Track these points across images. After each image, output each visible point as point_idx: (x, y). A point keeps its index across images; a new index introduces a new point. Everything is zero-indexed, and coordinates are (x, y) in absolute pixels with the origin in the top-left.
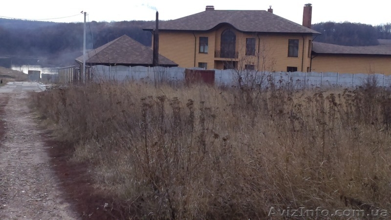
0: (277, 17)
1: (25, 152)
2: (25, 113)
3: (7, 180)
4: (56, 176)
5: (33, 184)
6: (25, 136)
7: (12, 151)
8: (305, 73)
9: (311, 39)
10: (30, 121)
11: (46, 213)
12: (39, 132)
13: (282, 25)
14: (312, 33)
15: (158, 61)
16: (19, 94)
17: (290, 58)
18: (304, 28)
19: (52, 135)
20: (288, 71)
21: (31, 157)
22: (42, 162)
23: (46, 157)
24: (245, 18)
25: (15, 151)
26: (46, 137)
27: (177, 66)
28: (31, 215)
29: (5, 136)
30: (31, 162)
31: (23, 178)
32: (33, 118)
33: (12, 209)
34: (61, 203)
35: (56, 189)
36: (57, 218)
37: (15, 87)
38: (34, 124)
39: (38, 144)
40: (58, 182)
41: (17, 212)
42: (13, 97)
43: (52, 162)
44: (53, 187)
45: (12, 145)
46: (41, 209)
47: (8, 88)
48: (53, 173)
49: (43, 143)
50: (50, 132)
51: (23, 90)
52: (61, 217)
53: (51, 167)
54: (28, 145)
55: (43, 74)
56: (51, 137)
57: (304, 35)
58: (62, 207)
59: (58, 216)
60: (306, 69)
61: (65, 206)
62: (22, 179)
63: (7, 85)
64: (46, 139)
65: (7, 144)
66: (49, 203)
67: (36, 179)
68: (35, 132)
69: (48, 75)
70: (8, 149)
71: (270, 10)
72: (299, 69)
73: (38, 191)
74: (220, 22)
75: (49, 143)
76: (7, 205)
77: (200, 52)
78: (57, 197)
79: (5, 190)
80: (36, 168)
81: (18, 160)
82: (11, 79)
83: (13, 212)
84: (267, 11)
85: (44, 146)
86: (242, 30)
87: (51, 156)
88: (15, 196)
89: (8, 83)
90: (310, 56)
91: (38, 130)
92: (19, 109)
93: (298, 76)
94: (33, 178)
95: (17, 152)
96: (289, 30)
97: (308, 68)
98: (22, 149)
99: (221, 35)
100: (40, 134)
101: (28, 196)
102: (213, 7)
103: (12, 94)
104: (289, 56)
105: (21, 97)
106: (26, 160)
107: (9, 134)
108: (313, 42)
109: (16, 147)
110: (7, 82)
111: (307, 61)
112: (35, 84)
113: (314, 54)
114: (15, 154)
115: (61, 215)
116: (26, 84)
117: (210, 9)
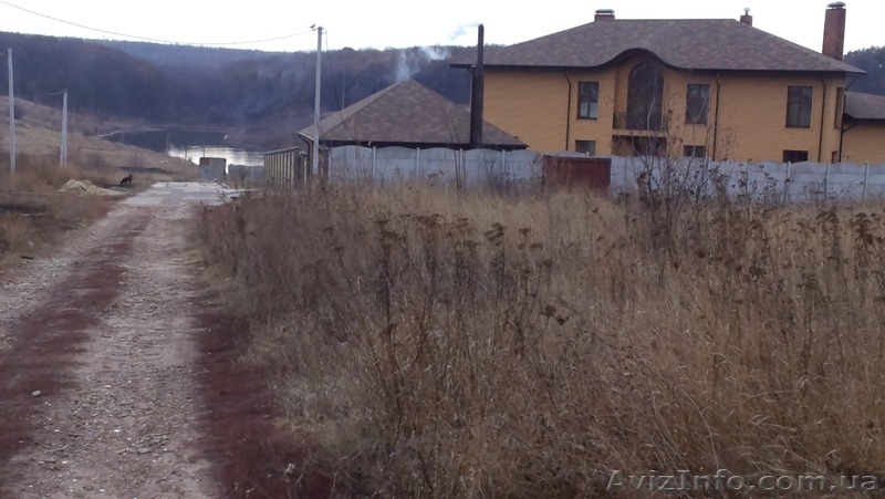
0: (761, 36)
1: (148, 338)
2: (176, 251)
3: (91, 403)
4: (200, 397)
5: (144, 414)
6: (157, 302)
7: (119, 335)
8: (826, 166)
9: (843, 86)
10: (180, 269)
11: (151, 484)
12: (190, 294)
13: (773, 53)
14: (845, 72)
15: (481, 138)
16: (174, 209)
17: (791, 130)
18: (825, 59)
19: (217, 301)
20: (785, 160)
21: (157, 351)
22: (180, 362)
23: (192, 352)
24: (687, 39)
25: (126, 337)
26: (202, 306)
27: (523, 147)
28: (118, 487)
29: (114, 302)
30: (157, 362)
31: (128, 399)
32: (187, 262)
33: (79, 472)
34: (192, 460)
35: (192, 427)
36: (173, 495)
37: (168, 193)
38: (184, 277)
39: (181, 322)
40: (201, 410)
41: (88, 478)
42: (157, 215)
43: (202, 362)
44: (186, 421)
45: (123, 323)
46: (143, 473)
47: (153, 195)
48: (196, 389)
49: (194, 319)
50: (214, 295)
51: (184, 201)
52: (183, 493)
53: (195, 375)
54: (158, 323)
55: (231, 166)
56: (214, 306)
57: (825, 76)
58: (192, 469)
59: (177, 490)
60: (829, 156)
61: (198, 467)
62: (123, 402)
63: (151, 188)
64: (201, 312)
65: (112, 321)
66: (166, 458)
67: (153, 402)
68: (182, 295)
69: (241, 168)
70: (112, 330)
71: (747, 19)
72: (813, 155)
73: (150, 429)
74: (627, 47)
75: (205, 320)
76: (72, 461)
77: (579, 117)
78: (187, 445)
79: (77, 426)
80: (162, 377)
81: (127, 357)
82: (164, 177)
83: (79, 478)
84: (738, 20)
85: (193, 327)
86: (677, 65)
87: (201, 351)
88: (96, 440)
89: (155, 185)
90: (839, 125)
91: (190, 290)
92: (167, 242)
93: (808, 172)
94: (147, 400)
95: (130, 338)
96: (789, 65)
97: (833, 153)
98: (141, 333)
99: (630, 77)
100: (191, 300)
101: (125, 440)
102: (611, 12)
103: (156, 209)
104: (788, 125)
105: (177, 216)
106: (145, 358)
107: (126, 297)
108: (846, 93)
109: (131, 329)
110: (154, 182)
111: (832, 137)
112: (212, 187)
113: (848, 122)
114: (124, 344)
115: (184, 489)
116: (195, 186)
117: (604, 17)
